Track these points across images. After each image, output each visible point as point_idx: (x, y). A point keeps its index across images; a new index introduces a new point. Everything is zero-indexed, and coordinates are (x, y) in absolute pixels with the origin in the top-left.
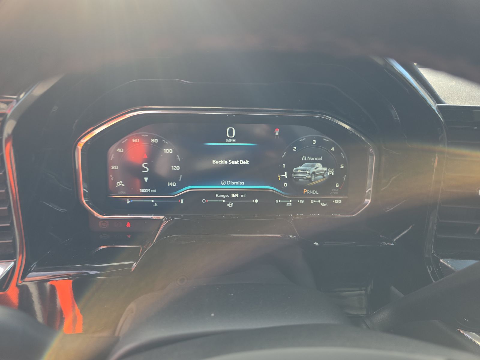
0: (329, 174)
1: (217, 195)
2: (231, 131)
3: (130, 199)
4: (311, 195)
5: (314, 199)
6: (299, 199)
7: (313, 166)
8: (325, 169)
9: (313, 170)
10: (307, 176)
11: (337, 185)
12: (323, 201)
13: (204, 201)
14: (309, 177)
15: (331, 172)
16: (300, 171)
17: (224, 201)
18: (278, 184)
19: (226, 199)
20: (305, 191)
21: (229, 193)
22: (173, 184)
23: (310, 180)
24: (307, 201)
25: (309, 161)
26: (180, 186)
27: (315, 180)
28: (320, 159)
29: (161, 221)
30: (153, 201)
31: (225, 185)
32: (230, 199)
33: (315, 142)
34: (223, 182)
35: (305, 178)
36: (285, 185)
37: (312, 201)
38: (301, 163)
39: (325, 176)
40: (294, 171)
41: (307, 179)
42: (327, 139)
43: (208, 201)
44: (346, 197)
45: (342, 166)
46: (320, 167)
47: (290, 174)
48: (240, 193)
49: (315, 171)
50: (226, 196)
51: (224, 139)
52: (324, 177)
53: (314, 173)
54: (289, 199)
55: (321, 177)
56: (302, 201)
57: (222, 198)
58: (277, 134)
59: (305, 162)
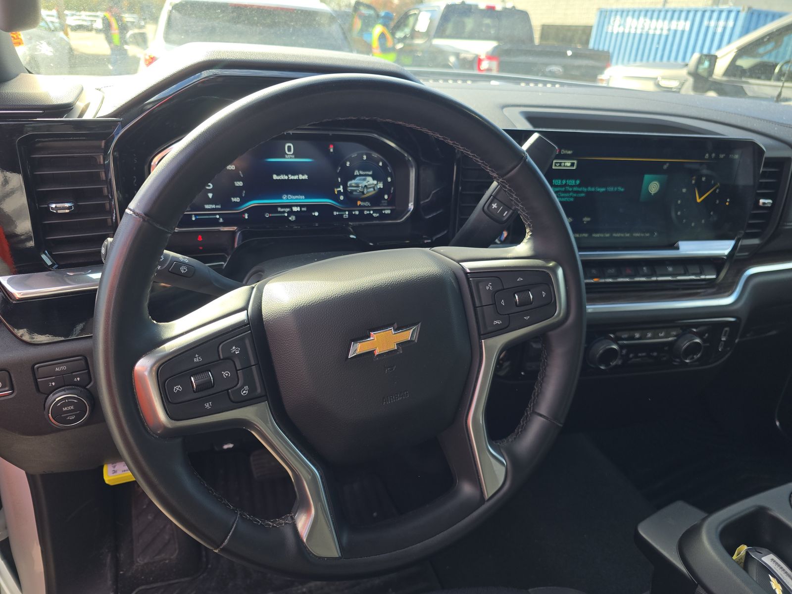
0: (378, 187)
1: (279, 209)
2: (289, 148)
3: (196, 215)
4: (364, 206)
5: (367, 210)
6: (355, 211)
7: (364, 180)
8: (375, 182)
9: (365, 183)
10: (360, 189)
11: (386, 197)
12: (375, 211)
13: (267, 215)
14: (362, 190)
15: (381, 185)
16: (353, 185)
17: (286, 215)
18: (335, 198)
19: (288, 213)
20: (359, 203)
21: (290, 206)
22: (237, 200)
23: (363, 193)
24: (361, 212)
25: (361, 175)
26: (243, 201)
27: (367, 193)
28: (370, 173)
29: (234, 233)
30: (218, 217)
31: (287, 199)
32: (291, 213)
33: (365, 157)
34: (285, 197)
35: (358, 191)
36: (342, 198)
37: (366, 212)
38: (354, 177)
39: (376, 188)
40: (348, 185)
41: (360, 192)
42: (375, 155)
43: (271, 215)
44: (394, 208)
45: (389, 179)
46: (370, 181)
47: (345, 188)
48: (301, 206)
49: (367, 184)
50: (287, 210)
51: (283, 155)
52: (374, 190)
53: (366, 186)
54: (345, 211)
55: (372, 189)
56: (357, 213)
57: (284, 212)
58: (332, 150)
59: (357, 176)
